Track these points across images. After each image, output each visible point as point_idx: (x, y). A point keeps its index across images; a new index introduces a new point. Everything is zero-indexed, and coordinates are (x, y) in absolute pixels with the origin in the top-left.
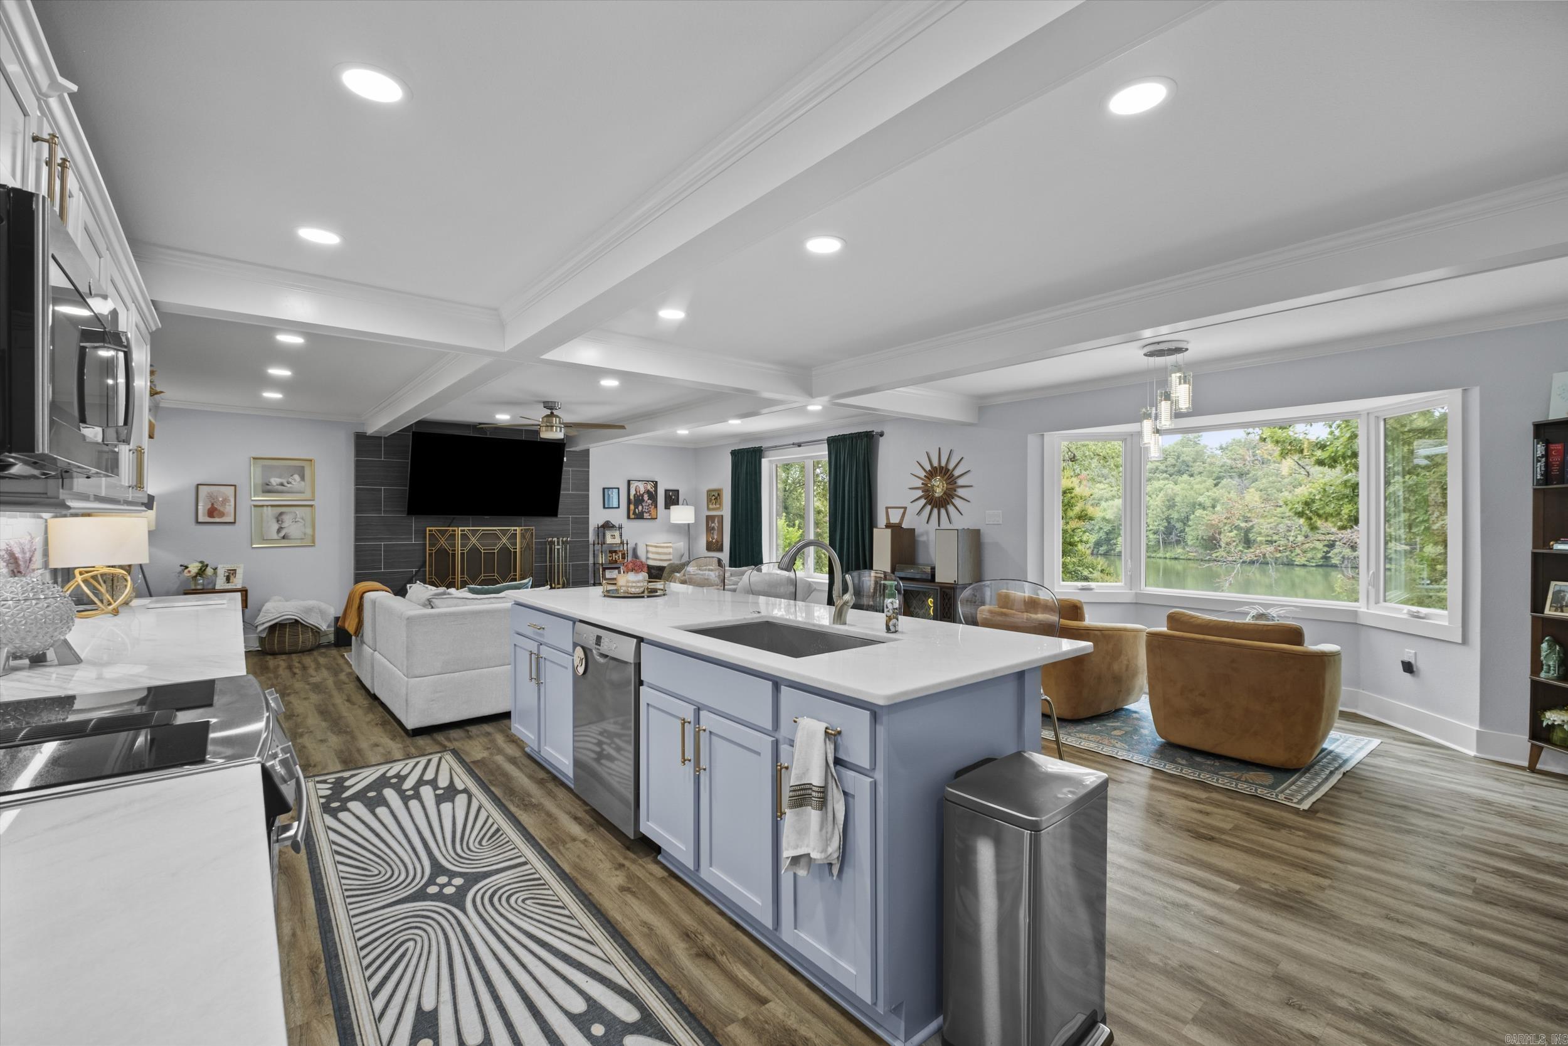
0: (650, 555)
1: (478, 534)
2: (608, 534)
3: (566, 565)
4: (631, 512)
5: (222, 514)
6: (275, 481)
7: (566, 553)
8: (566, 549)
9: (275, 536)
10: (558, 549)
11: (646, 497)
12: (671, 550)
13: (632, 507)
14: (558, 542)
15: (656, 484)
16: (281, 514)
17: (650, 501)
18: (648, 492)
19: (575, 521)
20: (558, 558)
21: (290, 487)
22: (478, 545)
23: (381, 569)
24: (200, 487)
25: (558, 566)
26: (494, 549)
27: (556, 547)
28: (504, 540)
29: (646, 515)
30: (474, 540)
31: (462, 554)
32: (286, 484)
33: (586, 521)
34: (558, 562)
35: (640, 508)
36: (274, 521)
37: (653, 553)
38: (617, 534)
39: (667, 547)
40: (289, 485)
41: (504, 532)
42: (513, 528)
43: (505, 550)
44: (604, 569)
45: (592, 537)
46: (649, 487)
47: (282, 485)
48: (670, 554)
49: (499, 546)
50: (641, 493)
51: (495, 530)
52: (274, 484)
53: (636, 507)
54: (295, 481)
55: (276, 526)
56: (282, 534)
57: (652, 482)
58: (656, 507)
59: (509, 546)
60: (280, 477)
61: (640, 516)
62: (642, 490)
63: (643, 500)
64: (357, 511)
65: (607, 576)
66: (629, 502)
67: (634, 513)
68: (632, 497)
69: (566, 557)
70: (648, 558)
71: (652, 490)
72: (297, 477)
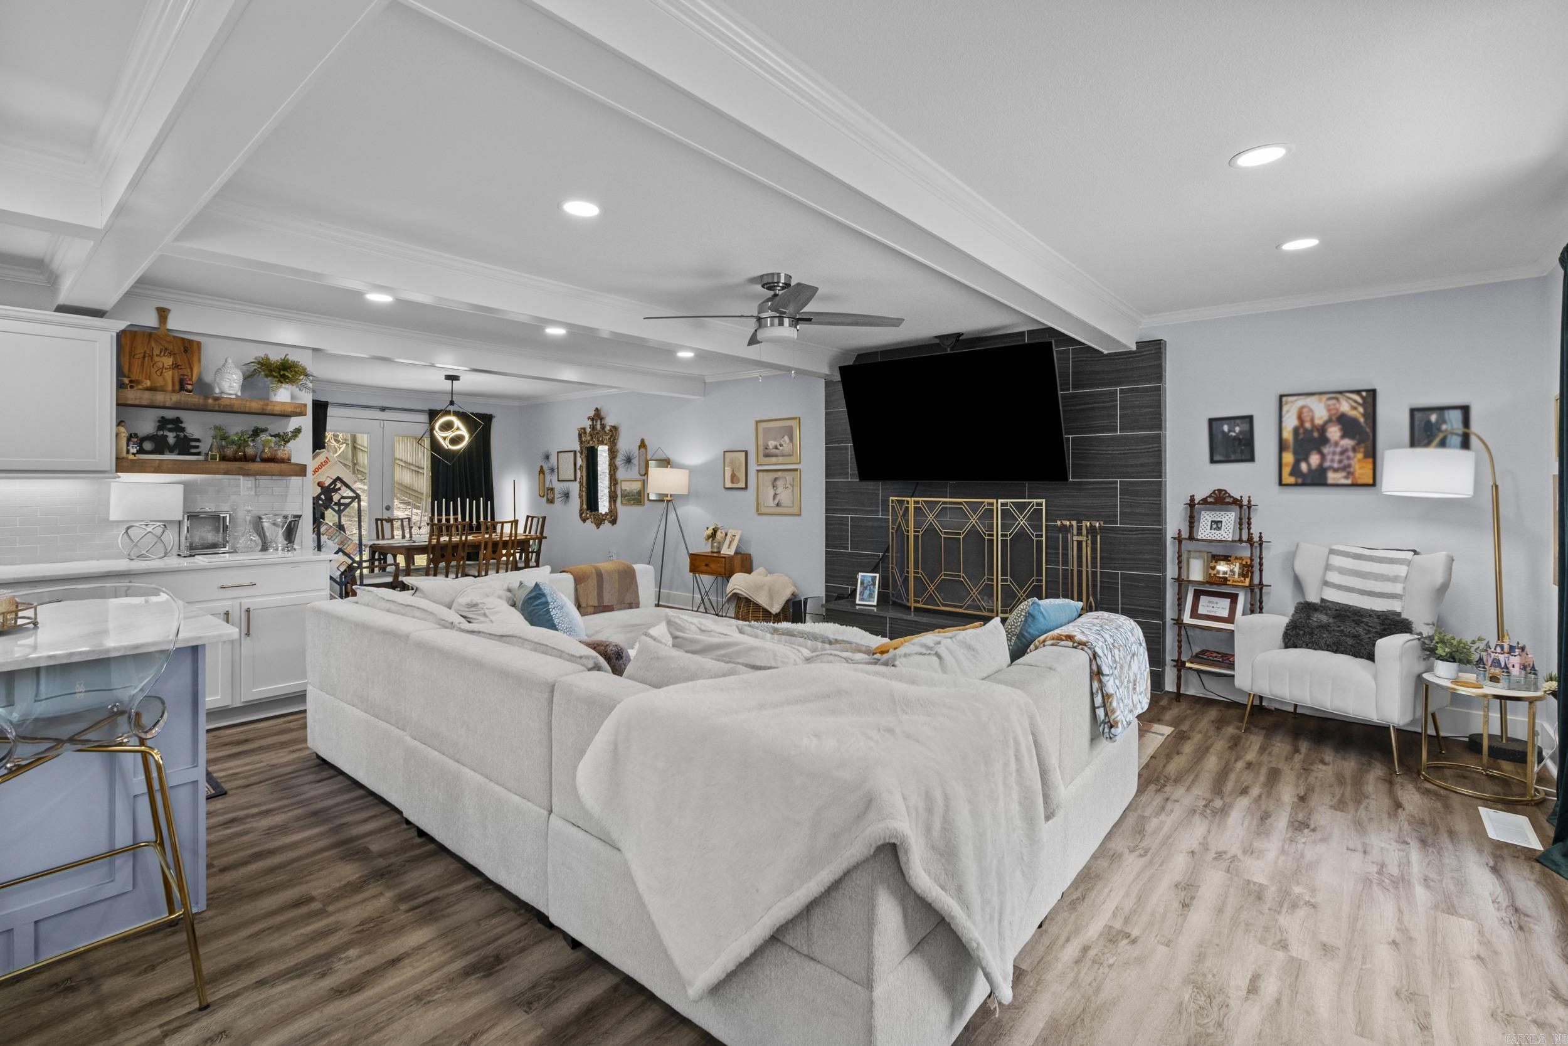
0: (1333, 577)
1: (938, 508)
2: (1206, 518)
3: (1094, 574)
4: (1286, 471)
5: (738, 481)
6: (772, 444)
7: (1094, 550)
8: (1094, 543)
9: (772, 505)
10: (1080, 543)
11: (1334, 432)
12: (1402, 570)
13: (1289, 458)
14: (1079, 528)
15: (1370, 397)
16: (776, 479)
17: (1348, 443)
18: (1343, 420)
19: (1127, 490)
20: (1080, 557)
21: (783, 450)
22: (937, 525)
23: (847, 548)
24: (726, 453)
25: (1080, 573)
26: (959, 534)
27: (1075, 538)
28: (974, 520)
29: (1332, 477)
30: (931, 517)
31: (916, 537)
32: (779, 447)
33: (1157, 492)
34: (1080, 564)
35: (1315, 459)
36: (771, 487)
37: (1342, 571)
38: (1229, 518)
39: (1392, 561)
40: (781, 448)
41: (974, 507)
42: (986, 500)
43: (973, 533)
44: (1198, 594)
45: (1174, 522)
46: (1345, 407)
47: (776, 448)
48: (1395, 579)
49: (968, 527)
50: (1319, 422)
51: (961, 503)
52: (771, 447)
53: (1301, 454)
54: (785, 441)
55: (772, 493)
56: (776, 502)
57: (1358, 392)
58: (1372, 454)
59: (981, 529)
60: (775, 440)
61: (1317, 479)
62: (1320, 412)
63: (1324, 440)
64: (828, 474)
65: (1202, 610)
66: (1282, 446)
67: (1295, 471)
68: (1288, 435)
69: (1094, 558)
70: (1326, 583)
71: (1358, 414)
72: (786, 438)
